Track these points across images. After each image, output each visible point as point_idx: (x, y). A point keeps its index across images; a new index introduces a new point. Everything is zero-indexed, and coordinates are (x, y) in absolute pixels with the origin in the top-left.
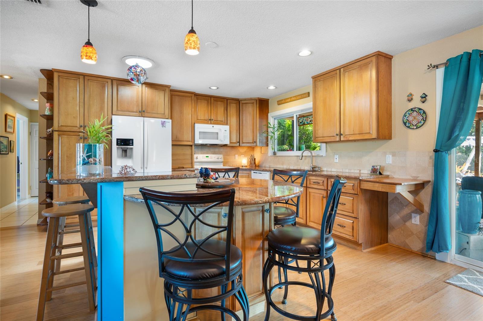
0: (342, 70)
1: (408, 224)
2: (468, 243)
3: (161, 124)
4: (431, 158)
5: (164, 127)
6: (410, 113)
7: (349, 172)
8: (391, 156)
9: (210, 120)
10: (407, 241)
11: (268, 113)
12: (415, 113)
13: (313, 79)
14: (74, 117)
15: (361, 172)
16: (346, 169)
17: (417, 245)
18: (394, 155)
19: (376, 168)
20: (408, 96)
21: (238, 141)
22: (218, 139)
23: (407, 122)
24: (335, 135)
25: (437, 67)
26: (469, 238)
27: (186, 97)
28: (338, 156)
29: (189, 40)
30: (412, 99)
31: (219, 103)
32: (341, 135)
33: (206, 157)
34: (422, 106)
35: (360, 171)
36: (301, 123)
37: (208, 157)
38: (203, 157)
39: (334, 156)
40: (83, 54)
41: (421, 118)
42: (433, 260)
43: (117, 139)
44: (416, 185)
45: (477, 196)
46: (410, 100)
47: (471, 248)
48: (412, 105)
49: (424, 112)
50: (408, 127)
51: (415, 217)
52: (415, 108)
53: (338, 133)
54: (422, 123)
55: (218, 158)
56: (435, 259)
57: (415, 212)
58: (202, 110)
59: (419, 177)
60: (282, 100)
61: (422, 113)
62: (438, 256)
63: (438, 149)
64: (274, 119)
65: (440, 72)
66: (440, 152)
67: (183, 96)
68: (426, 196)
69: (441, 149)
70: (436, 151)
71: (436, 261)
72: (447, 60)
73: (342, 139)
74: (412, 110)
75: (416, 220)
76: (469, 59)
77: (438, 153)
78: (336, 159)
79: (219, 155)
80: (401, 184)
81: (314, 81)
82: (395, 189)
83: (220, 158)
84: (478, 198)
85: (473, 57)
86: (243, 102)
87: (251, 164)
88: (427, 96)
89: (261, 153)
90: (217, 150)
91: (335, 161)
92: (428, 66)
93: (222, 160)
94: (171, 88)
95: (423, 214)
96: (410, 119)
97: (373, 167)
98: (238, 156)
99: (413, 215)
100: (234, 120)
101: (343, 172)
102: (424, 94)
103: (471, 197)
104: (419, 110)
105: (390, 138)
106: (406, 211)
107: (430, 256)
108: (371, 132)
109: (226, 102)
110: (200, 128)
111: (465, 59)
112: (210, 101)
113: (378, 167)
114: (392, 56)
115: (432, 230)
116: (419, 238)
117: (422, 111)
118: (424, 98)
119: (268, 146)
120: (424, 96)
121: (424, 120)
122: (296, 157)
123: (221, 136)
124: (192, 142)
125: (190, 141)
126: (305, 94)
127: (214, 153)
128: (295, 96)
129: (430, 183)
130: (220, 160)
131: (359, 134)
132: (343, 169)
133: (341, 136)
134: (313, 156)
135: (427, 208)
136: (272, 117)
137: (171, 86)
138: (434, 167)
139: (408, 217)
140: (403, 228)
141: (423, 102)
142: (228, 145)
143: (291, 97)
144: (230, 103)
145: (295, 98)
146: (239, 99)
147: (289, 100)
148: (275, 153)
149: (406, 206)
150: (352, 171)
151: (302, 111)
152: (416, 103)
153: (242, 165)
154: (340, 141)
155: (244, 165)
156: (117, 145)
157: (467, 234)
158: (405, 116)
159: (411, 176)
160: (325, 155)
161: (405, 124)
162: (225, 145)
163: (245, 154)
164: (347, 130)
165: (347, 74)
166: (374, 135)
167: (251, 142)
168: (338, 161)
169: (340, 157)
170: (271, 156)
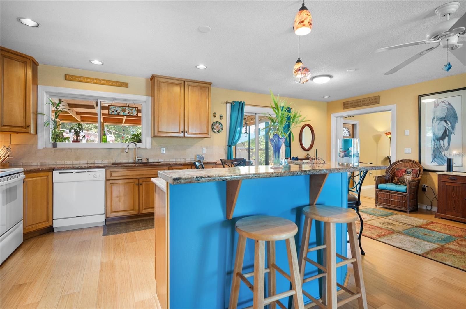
0: (185, 83)
6: (215, 124)
8: (206, 148)
11: (37, 84)
16: (173, 159)
20: (214, 114)
25: (227, 103)
28: (164, 149)
32: (185, 132)
34: (220, 121)
35: (185, 159)
39: (161, 148)
46: (215, 116)
50: (214, 132)
52: (217, 121)
53: (183, 130)
54: (221, 131)
61: (221, 125)
64: (48, 96)
65: (229, 106)
66: (231, 147)
69: (231, 145)
72: (232, 102)
73: (186, 135)
77: (229, 147)
78: (163, 151)
91: (162, 153)
92: (225, 101)
96: (215, 127)
102: (221, 115)
104: (219, 123)
118: (221, 117)
119: (36, 133)
121: (221, 129)
122: (106, 150)
131: (199, 133)
136: (47, 93)
141: (221, 119)
143: (98, 79)
145: (106, 82)
150: (179, 160)
152: (217, 119)
160: (150, 148)
165: (190, 87)
167: (20, 125)
168: (164, 153)
169: (167, 149)
170: (44, 149)
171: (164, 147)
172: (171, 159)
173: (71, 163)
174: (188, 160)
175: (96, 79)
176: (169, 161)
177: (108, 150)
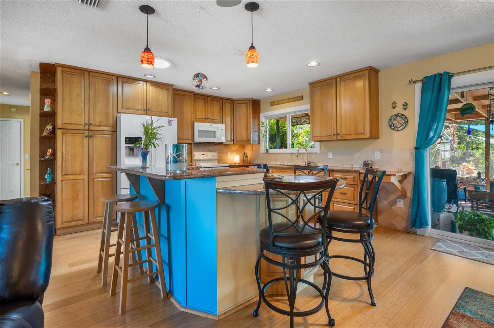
0: (338, 79)
1: (394, 208)
2: (438, 219)
3: (168, 122)
4: (411, 154)
5: (170, 126)
6: (394, 117)
7: (342, 166)
8: (379, 152)
9: (207, 119)
10: (394, 222)
11: (260, 113)
12: (398, 118)
13: (310, 85)
14: (78, 114)
15: (353, 167)
16: (339, 164)
17: (401, 224)
18: (381, 151)
19: (368, 163)
20: (392, 104)
21: (232, 139)
22: (215, 137)
23: (392, 125)
24: (332, 135)
25: (415, 82)
26: (439, 216)
27: (186, 95)
28: (331, 153)
29: (252, 55)
30: (396, 107)
31: (215, 102)
32: (337, 134)
33: (202, 155)
34: (404, 112)
35: (352, 165)
36: (295, 123)
37: (204, 155)
38: (200, 155)
39: (328, 153)
40: (145, 59)
41: (404, 122)
42: (415, 235)
43: (126, 138)
44: (402, 176)
45: (444, 183)
46: (394, 107)
47: (441, 224)
48: (395, 111)
49: (406, 117)
50: (393, 129)
51: (400, 202)
52: (399, 114)
53: (335, 133)
54: (404, 126)
55: (213, 156)
56: (416, 234)
57: (400, 197)
58: (201, 109)
59: (402, 169)
60: (275, 102)
61: (404, 118)
62: (419, 231)
63: (418, 147)
64: (265, 119)
65: (418, 86)
66: (419, 149)
67: (183, 95)
68: (409, 184)
69: (420, 146)
70: (416, 148)
71: (417, 236)
72: (424, 78)
73: (339, 138)
74: (396, 115)
75: (401, 204)
76: (441, 79)
77: (417, 150)
78: (330, 155)
79: (214, 153)
80: (395, 175)
81: (311, 87)
82: (390, 179)
83: (215, 156)
84: (444, 185)
85: (444, 77)
86: (237, 102)
87: (244, 161)
88: (407, 104)
89: (252, 151)
90: (211, 148)
91: (329, 158)
92: (409, 81)
93: (217, 158)
94: (173, 87)
95: (406, 199)
96: (395, 122)
97: (364, 161)
98: (231, 153)
99: (398, 200)
100: (228, 120)
101: (336, 167)
102: (405, 103)
103: (439, 184)
104: (402, 115)
105: (378, 138)
106: (392, 197)
107: (413, 232)
108: (365, 133)
109: (221, 101)
110: (199, 126)
111: (438, 79)
112: (207, 100)
113: (370, 162)
114: (379, 70)
115: (415, 210)
116: (403, 218)
117: (404, 116)
118: (405, 106)
119: (260, 144)
120: (406, 104)
121: (405, 124)
123: (218, 134)
124: (191, 140)
125: (189, 139)
126: (299, 97)
127: (209, 151)
128: (289, 99)
129: (412, 174)
130: (215, 158)
131: (354, 134)
132: (336, 164)
133: (338, 136)
134: (309, 153)
135: (409, 194)
136: (264, 117)
137: (173, 85)
138: (414, 161)
139: (395, 202)
140: (390, 211)
141: (405, 109)
142: (224, 143)
143: (285, 100)
144: (225, 103)
145: (288, 100)
146: (233, 99)
147: (282, 102)
148: (267, 151)
149: (392, 193)
150: (345, 166)
151: (295, 112)
152: (399, 110)
153: (235, 162)
154: (337, 140)
155: (236, 162)
156: (126, 143)
157: (437, 213)
158: (390, 120)
159: (396, 169)
160: (319, 152)
161: (390, 126)
162: (221, 143)
163: (236, 151)
164: (343, 131)
165: (342, 82)
166: (368, 136)
167: (245, 140)
168: (331, 158)
169: (334, 154)
170: (263, 153)
171: (331, 152)
172: (337, 165)
173: (276, 164)
174: (356, 167)
175: (284, 100)
176: (335, 166)
177: (290, 154)
